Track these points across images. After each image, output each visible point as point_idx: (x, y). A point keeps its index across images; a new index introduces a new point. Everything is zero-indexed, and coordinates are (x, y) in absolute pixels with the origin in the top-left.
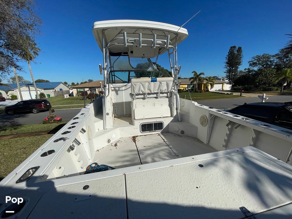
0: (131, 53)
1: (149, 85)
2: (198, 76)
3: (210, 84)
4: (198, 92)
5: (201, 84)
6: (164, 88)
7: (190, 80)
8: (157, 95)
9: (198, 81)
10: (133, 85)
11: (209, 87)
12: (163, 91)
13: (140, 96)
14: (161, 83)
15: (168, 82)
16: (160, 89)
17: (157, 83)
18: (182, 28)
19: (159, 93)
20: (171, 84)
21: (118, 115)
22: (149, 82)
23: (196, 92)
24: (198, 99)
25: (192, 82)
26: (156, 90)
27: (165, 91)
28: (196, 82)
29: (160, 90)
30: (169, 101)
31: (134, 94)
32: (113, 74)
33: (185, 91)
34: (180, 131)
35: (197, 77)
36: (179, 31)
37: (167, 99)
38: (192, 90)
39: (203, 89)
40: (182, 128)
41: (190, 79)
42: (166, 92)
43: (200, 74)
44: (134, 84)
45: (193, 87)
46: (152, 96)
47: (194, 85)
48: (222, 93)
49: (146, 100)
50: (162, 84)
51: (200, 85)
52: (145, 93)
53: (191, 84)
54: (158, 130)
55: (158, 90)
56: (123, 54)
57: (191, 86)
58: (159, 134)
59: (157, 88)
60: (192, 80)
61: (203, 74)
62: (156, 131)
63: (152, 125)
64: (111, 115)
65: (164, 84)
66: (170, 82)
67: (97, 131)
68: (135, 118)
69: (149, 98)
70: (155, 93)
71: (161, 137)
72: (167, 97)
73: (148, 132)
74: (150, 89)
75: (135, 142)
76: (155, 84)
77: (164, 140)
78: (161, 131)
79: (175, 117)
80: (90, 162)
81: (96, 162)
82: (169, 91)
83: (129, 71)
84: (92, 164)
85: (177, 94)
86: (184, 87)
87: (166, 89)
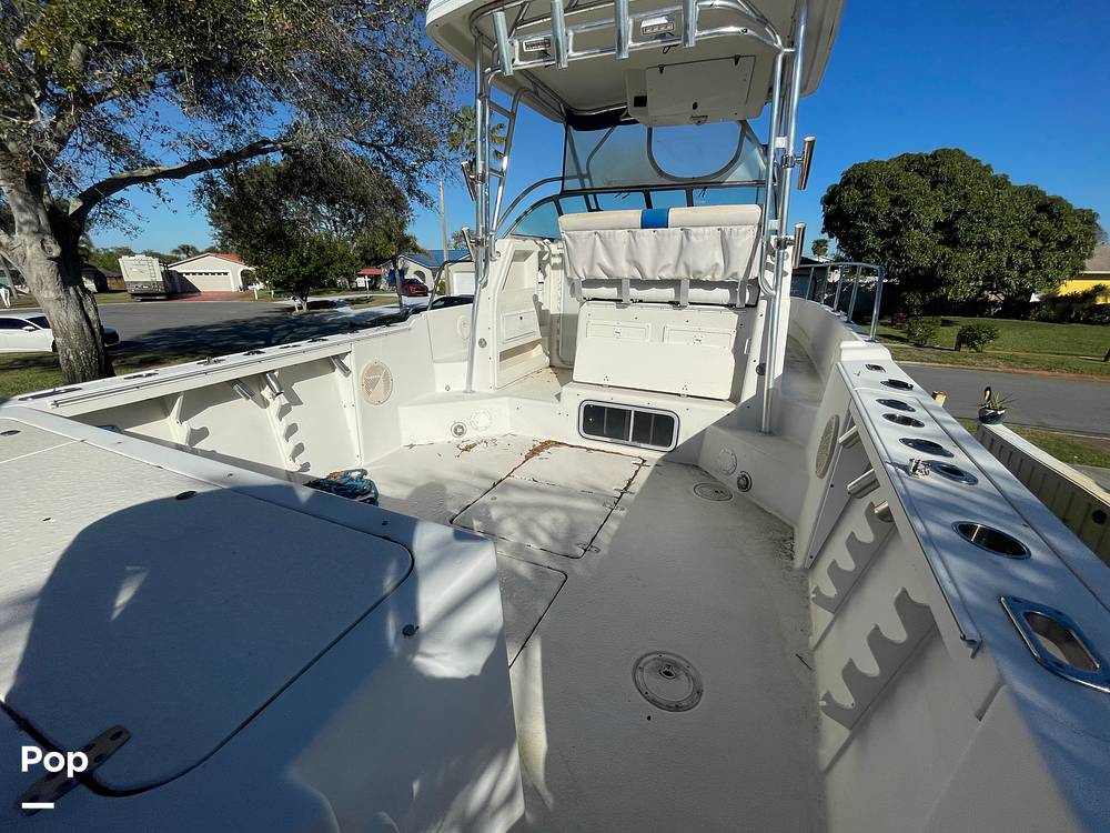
0: (636, 106)
1: (632, 241)
6: (708, 259)
8: (678, 293)
10: (567, 238)
12: (700, 272)
13: (603, 292)
14: (687, 232)
15: (728, 230)
16: (683, 259)
17: (672, 235)
19: (685, 284)
20: (744, 240)
21: (563, 361)
22: (630, 229)
26: (665, 267)
27: (713, 277)
29: (686, 265)
30: (740, 325)
31: (578, 279)
34: (737, 474)
37: (732, 318)
40: (746, 467)
42: (718, 278)
44: (570, 237)
46: (653, 293)
49: (632, 310)
50: (693, 238)
52: (620, 275)
54: (654, 444)
55: (676, 267)
56: (628, 115)
58: (644, 461)
59: (671, 258)
62: (642, 445)
63: (627, 418)
64: (493, 350)
65: (707, 237)
66: (735, 229)
67: (440, 389)
68: (574, 378)
69: (641, 301)
70: (663, 283)
71: (637, 472)
72: (730, 306)
73: (608, 439)
74: (636, 259)
75: (527, 458)
76: (660, 238)
77: (629, 484)
78: (663, 454)
79: (748, 405)
80: (359, 463)
81: (368, 469)
82: (736, 274)
83: (646, 190)
84: (356, 470)
85: (774, 292)
87: (716, 261)
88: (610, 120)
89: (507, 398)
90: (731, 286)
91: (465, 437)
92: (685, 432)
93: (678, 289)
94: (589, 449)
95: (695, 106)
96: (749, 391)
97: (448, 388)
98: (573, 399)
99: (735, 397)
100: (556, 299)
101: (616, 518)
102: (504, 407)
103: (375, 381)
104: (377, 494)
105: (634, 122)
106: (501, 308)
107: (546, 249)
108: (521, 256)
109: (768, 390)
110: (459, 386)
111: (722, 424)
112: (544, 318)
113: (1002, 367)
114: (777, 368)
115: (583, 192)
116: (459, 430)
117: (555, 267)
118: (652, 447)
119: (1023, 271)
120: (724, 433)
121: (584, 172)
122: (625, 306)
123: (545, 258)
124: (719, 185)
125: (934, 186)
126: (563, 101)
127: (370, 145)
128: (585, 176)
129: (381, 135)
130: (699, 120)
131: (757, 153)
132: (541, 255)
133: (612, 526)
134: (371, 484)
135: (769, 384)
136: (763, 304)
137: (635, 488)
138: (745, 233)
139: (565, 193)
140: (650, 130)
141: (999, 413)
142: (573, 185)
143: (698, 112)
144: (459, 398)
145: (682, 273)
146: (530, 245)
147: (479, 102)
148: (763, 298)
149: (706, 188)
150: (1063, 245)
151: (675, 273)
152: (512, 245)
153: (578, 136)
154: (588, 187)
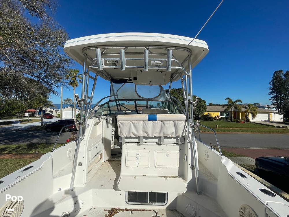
0: (134, 79)
1: (145, 125)
2: (233, 103)
3: (251, 113)
4: (235, 122)
5: (239, 113)
6: (170, 130)
8: (159, 140)
9: (233, 109)
11: (250, 117)
12: (168, 135)
13: (133, 140)
14: (164, 123)
15: (177, 122)
16: (162, 131)
17: (158, 123)
18: (195, 40)
19: (162, 138)
20: (181, 125)
22: (144, 121)
23: (232, 121)
24: (235, 131)
25: (225, 110)
26: (156, 133)
27: (172, 135)
28: (231, 109)
29: (164, 132)
30: (180, 150)
31: (122, 136)
32: (118, 103)
33: (217, 120)
36: (191, 44)
37: (178, 148)
38: (226, 118)
39: (241, 118)
41: (224, 106)
42: (174, 136)
43: (236, 101)
44: (121, 123)
45: (228, 115)
46: (151, 140)
47: (229, 113)
48: (269, 125)
49: (143, 146)
50: (166, 125)
51: (236, 114)
52: (139, 135)
53: (225, 112)
54: (158, 202)
55: (160, 133)
56: (129, 81)
57: (225, 114)
58: (157, 214)
59: (158, 130)
60: (226, 107)
61: (240, 101)
62: (154, 204)
64: (85, 166)
65: (170, 124)
66: (179, 122)
67: (56, 191)
69: (146, 143)
70: (155, 138)
72: (177, 144)
73: (139, 203)
74: (146, 130)
76: (154, 124)
78: (162, 207)
79: (190, 181)
82: (179, 135)
83: (135, 100)
85: (192, 141)
86: (217, 115)
87: (173, 131)
88: (124, 81)
89: (92, 190)
90: (177, 138)
94: (132, 211)
95: (151, 82)
96: (190, 176)
97: (60, 190)
105: (132, 83)
106: (89, 147)
108: (96, 124)
109: (197, 177)
115: (115, 100)
118: (157, 204)
121: (116, 94)
125: (180, 95)
126: (110, 75)
128: (116, 96)
129: (41, 74)
130: (151, 85)
135: (197, 174)
136: (189, 145)
138: (182, 123)
139: (110, 101)
140: (136, 86)
145: (162, 135)
147: (84, 75)
148: (189, 143)
149: (152, 101)
150: (203, 106)
151: (159, 135)
152: (94, 121)
153: (114, 84)
154: (117, 98)
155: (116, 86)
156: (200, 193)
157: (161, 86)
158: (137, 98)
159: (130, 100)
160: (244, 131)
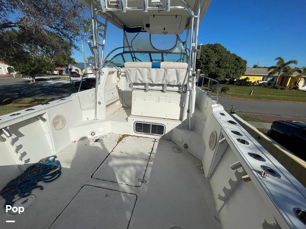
0: (146, 27)
1: (149, 72)
2: (284, 65)
3: (304, 78)
4: (278, 89)
5: (287, 78)
6: (172, 79)
7: (268, 71)
8: (163, 88)
9: (281, 73)
11: (301, 83)
12: (170, 82)
13: (140, 87)
14: (166, 70)
15: (178, 70)
16: (165, 78)
17: (161, 71)
19: (165, 86)
20: (183, 74)
21: (127, 105)
22: (148, 68)
23: (274, 88)
24: (272, 99)
25: (270, 73)
27: (174, 84)
28: (278, 73)
29: (166, 80)
30: (181, 98)
33: (256, 85)
34: (183, 144)
35: (282, 66)
37: (179, 95)
38: (269, 84)
39: (288, 84)
40: (186, 141)
41: (270, 68)
42: (176, 84)
43: (289, 62)
44: (128, 69)
45: (272, 80)
46: (156, 87)
47: (274, 77)
50: (168, 72)
51: (284, 80)
52: (145, 82)
53: (269, 76)
54: (157, 134)
55: (163, 80)
56: (143, 29)
57: (269, 79)
58: (155, 140)
59: (161, 78)
60: (272, 70)
61: (295, 62)
62: (154, 134)
63: (149, 127)
64: (103, 105)
65: (172, 72)
66: (180, 70)
67: (85, 119)
68: (132, 114)
69: (152, 90)
70: (159, 85)
71: (154, 144)
72: (179, 92)
73: (144, 133)
74: (151, 78)
75: (118, 143)
76: (158, 71)
77: (152, 150)
78: (161, 137)
79: (185, 121)
80: (53, 153)
81: (57, 155)
82: (181, 83)
83: (150, 53)
84: (51, 157)
85: (192, 89)
86: (257, 80)
87: (175, 79)
88: (138, 30)
89: (110, 121)
90: (178, 86)
91: (95, 136)
92: (167, 130)
93: (163, 87)
94: (138, 137)
95: (164, 29)
96: (185, 117)
97: (88, 119)
98: (132, 121)
99: (181, 119)
100: (124, 86)
101: (150, 166)
102: (108, 124)
103: (58, 122)
104: (61, 168)
105: (145, 31)
106: (105, 91)
107: (119, 70)
108: (111, 73)
109: (191, 118)
110: (92, 117)
111: (178, 127)
112: (120, 92)
113: (231, 97)
114: (193, 111)
115: (130, 52)
116: (93, 134)
117: (122, 76)
118: (157, 135)
119: (233, 74)
120: (178, 130)
121: (130, 45)
122: (147, 91)
123: (119, 73)
124: (171, 53)
125: (215, 52)
126: (123, 23)
127: (54, 28)
128: (130, 47)
129: (58, 25)
130: (165, 33)
131: (181, 44)
132: (118, 72)
133: (150, 169)
134: (58, 163)
135: (191, 116)
136: (188, 92)
137: (154, 151)
138: (183, 71)
139: (124, 52)
140: (150, 35)
141: (235, 111)
142: (127, 49)
143: (165, 31)
144: (92, 122)
145: (165, 82)
146: (114, 69)
147: (93, 20)
148: (188, 90)
149: (167, 53)
150: (241, 68)
151: (162, 82)
152: (108, 70)
153: (128, 34)
154: (132, 50)
155: (130, 35)
156: (192, 130)
157: (177, 35)
158: (152, 50)
159: (145, 52)
160: (284, 99)
